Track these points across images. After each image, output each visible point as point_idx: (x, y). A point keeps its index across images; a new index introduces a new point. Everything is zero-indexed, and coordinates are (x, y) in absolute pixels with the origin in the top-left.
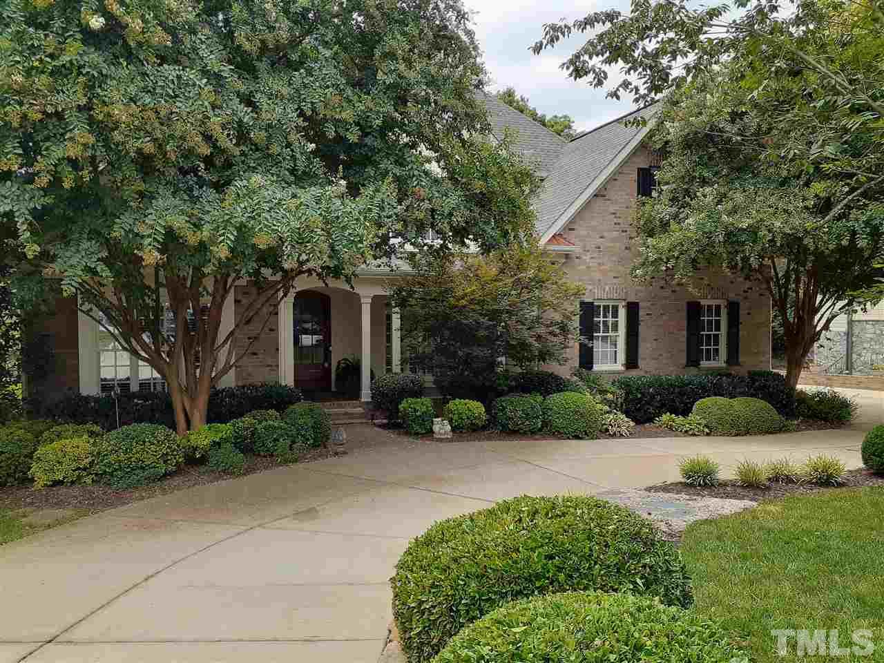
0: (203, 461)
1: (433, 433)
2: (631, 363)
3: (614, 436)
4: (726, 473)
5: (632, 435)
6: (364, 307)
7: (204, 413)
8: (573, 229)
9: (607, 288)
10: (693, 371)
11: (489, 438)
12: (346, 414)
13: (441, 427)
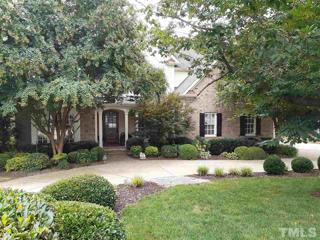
0: (57, 165)
1: (140, 157)
2: (219, 134)
3: (203, 159)
4: (211, 171)
5: (209, 159)
6: (126, 115)
7: (62, 150)
8: (197, 89)
9: (210, 109)
10: (242, 137)
11: (158, 159)
12: (119, 151)
13: (142, 155)
